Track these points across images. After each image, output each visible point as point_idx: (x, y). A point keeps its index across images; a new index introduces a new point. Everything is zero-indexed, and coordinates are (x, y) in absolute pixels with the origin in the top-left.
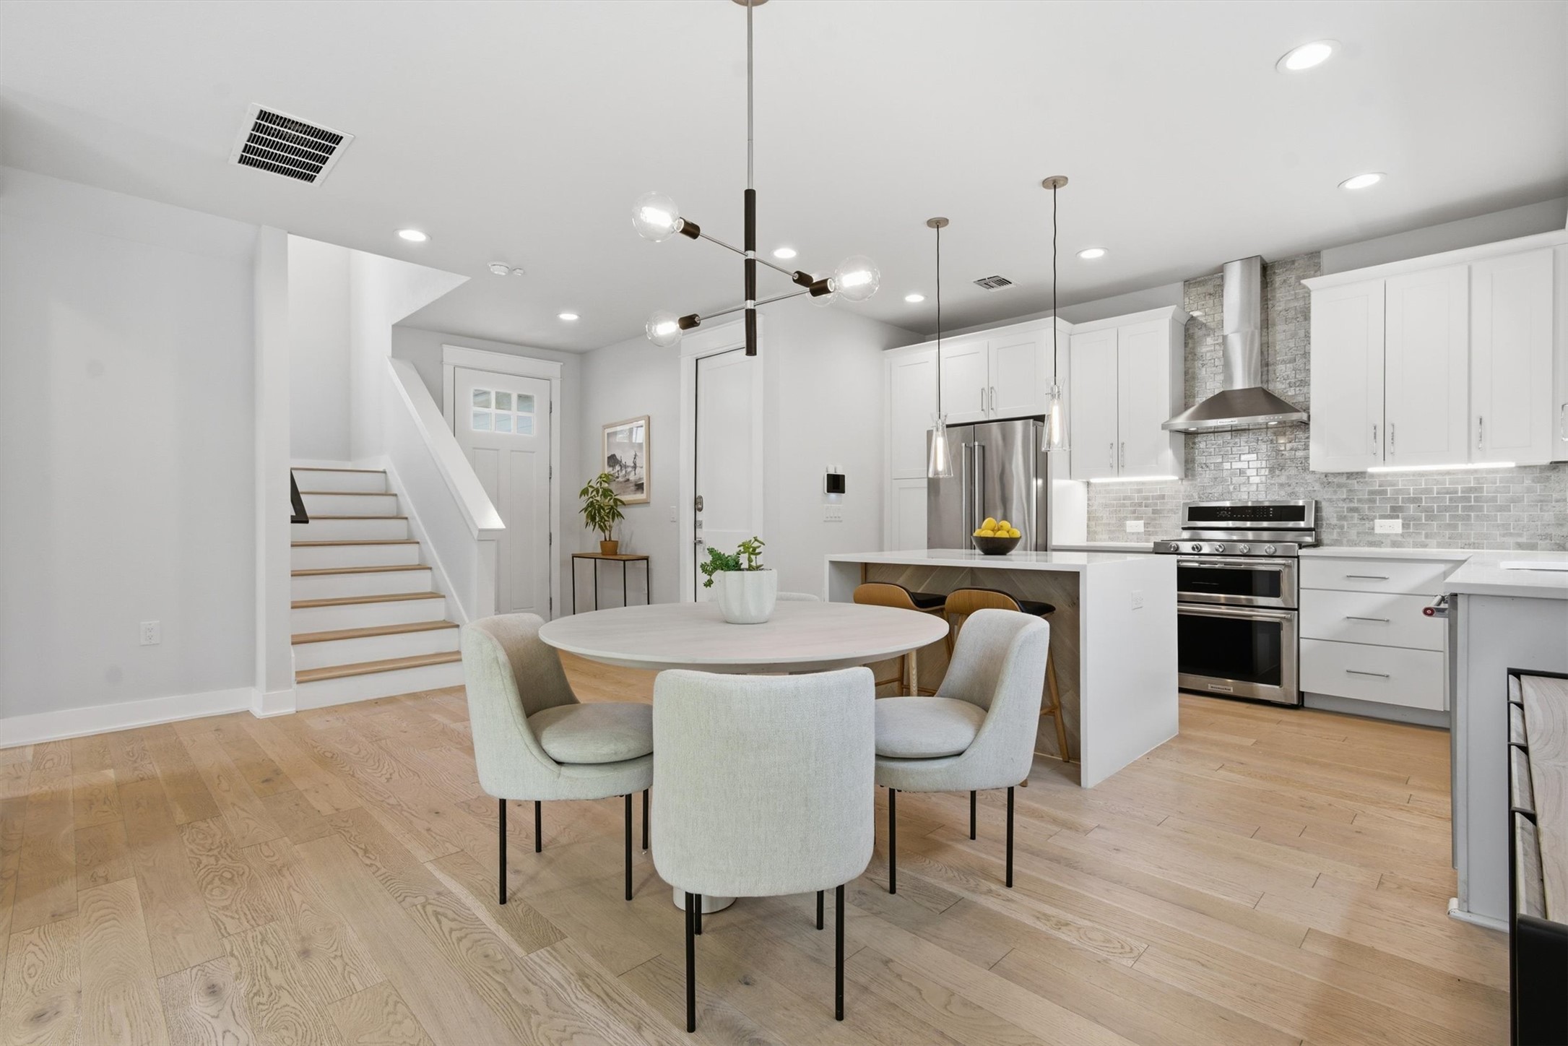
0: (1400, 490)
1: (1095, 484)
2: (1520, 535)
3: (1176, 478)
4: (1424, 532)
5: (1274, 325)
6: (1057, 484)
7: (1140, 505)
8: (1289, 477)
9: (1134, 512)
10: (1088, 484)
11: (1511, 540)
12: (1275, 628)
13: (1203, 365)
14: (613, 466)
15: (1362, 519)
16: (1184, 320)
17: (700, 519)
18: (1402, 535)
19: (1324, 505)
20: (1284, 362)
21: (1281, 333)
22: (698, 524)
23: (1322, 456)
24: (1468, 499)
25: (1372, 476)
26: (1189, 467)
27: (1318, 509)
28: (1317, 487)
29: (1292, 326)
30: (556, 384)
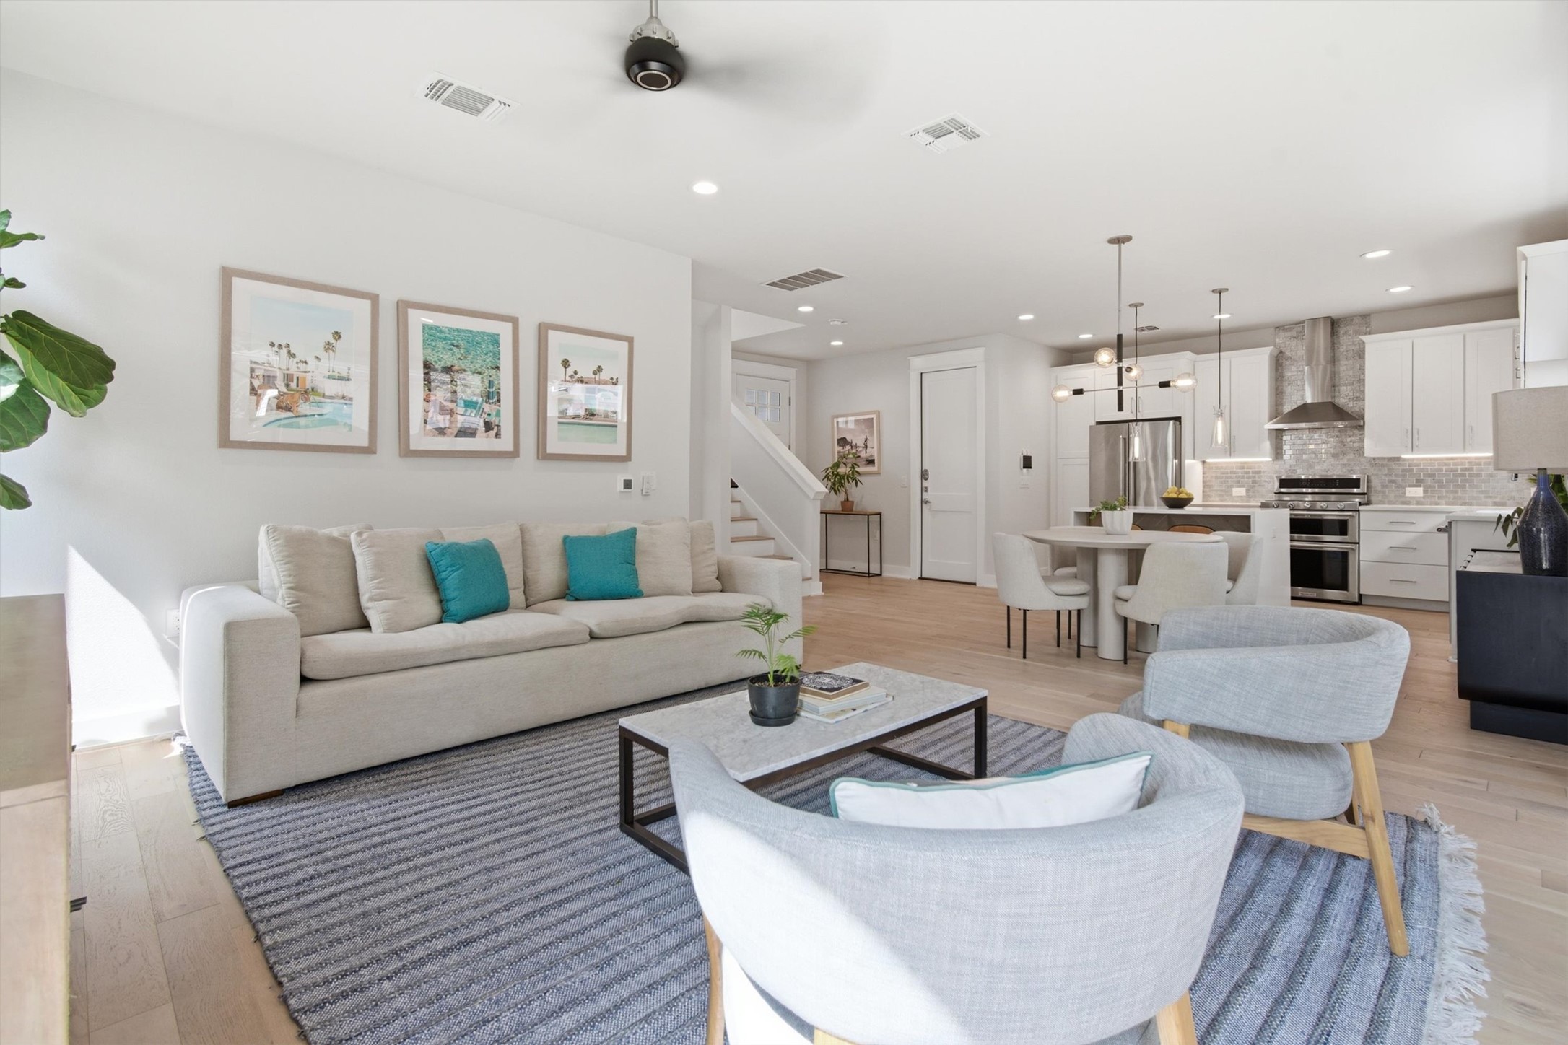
0: (1423, 469)
1: (1209, 464)
2: (1496, 497)
3: (1271, 459)
4: (1437, 495)
5: (1339, 360)
6: (1188, 462)
7: (1243, 477)
8: (1348, 460)
9: (1238, 482)
10: (1204, 462)
11: (1490, 501)
12: (1344, 555)
13: (1289, 384)
14: (843, 446)
15: (1398, 487)
16: (1276, 353)
17: (926, 486)
18: (1424, 497)
19: (1372, 478)
20: (1346, 385)
21: (1344, 367)
22: (924, 489)
23: (1372, 448)
24: (1464, 475)
25: (1404, 460)
26: (1278, 453)
27: (1368, 481)
28: (1368, 466)
29: (1350, 362)
30: (793, 383)
